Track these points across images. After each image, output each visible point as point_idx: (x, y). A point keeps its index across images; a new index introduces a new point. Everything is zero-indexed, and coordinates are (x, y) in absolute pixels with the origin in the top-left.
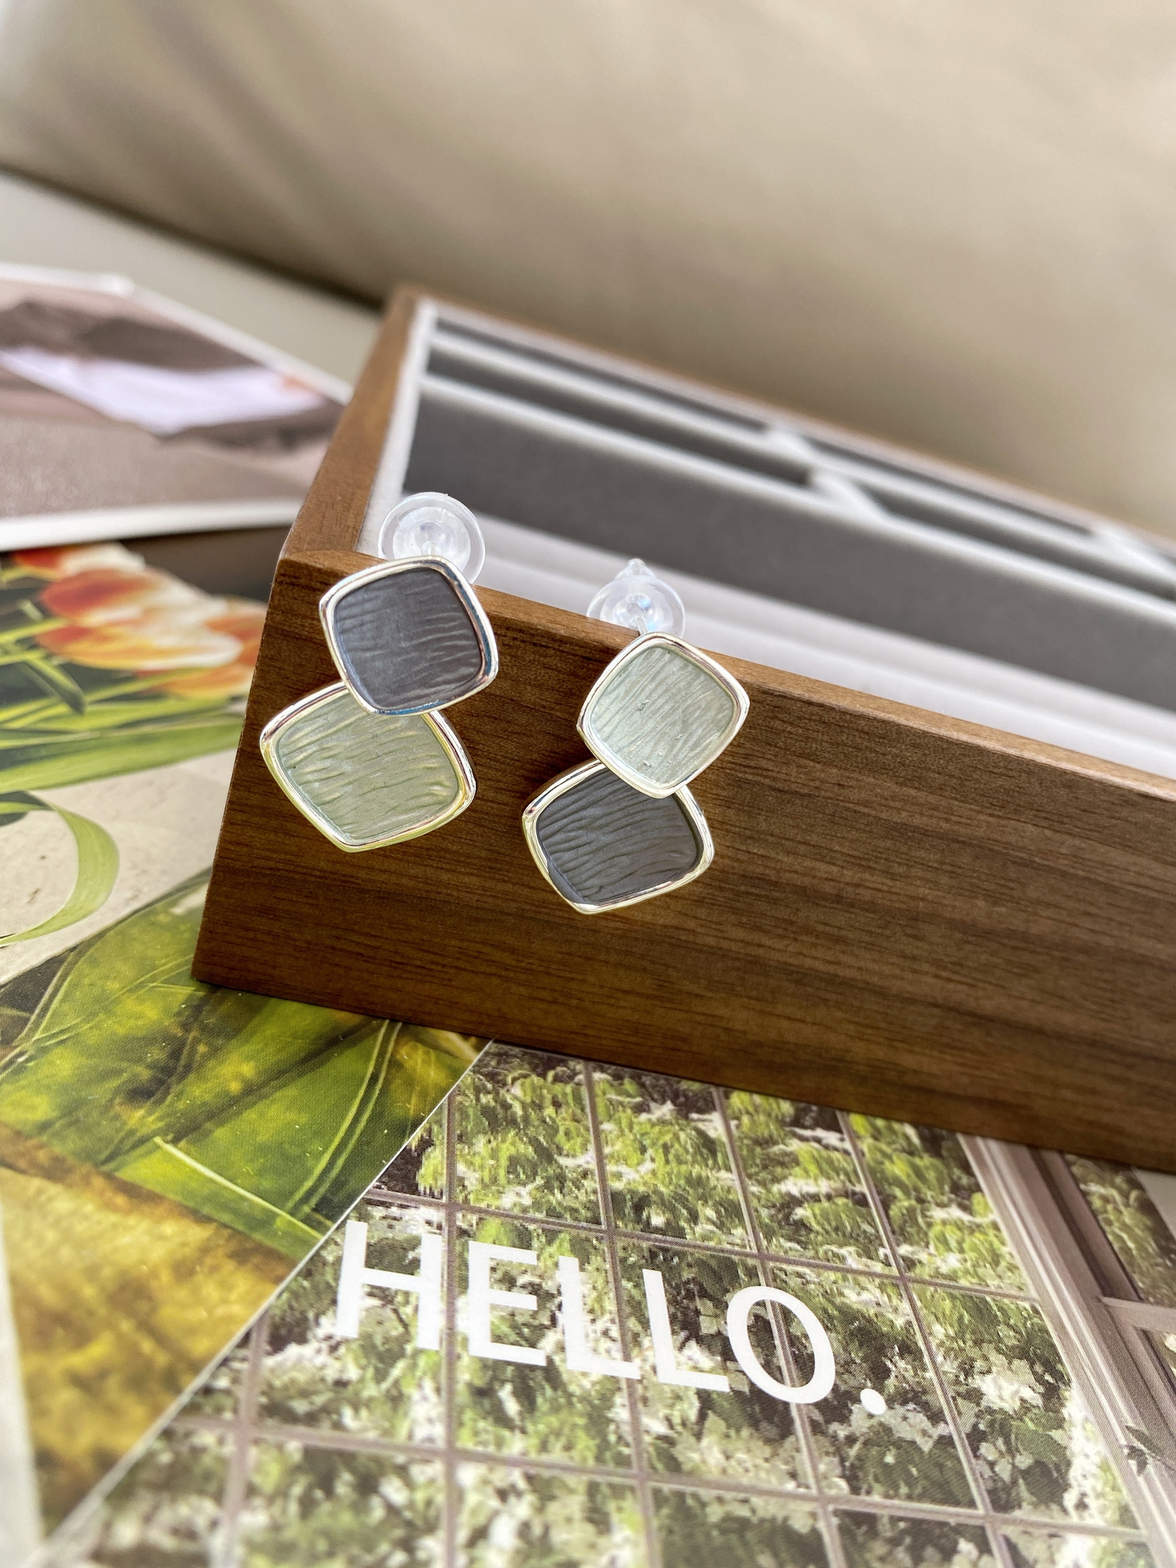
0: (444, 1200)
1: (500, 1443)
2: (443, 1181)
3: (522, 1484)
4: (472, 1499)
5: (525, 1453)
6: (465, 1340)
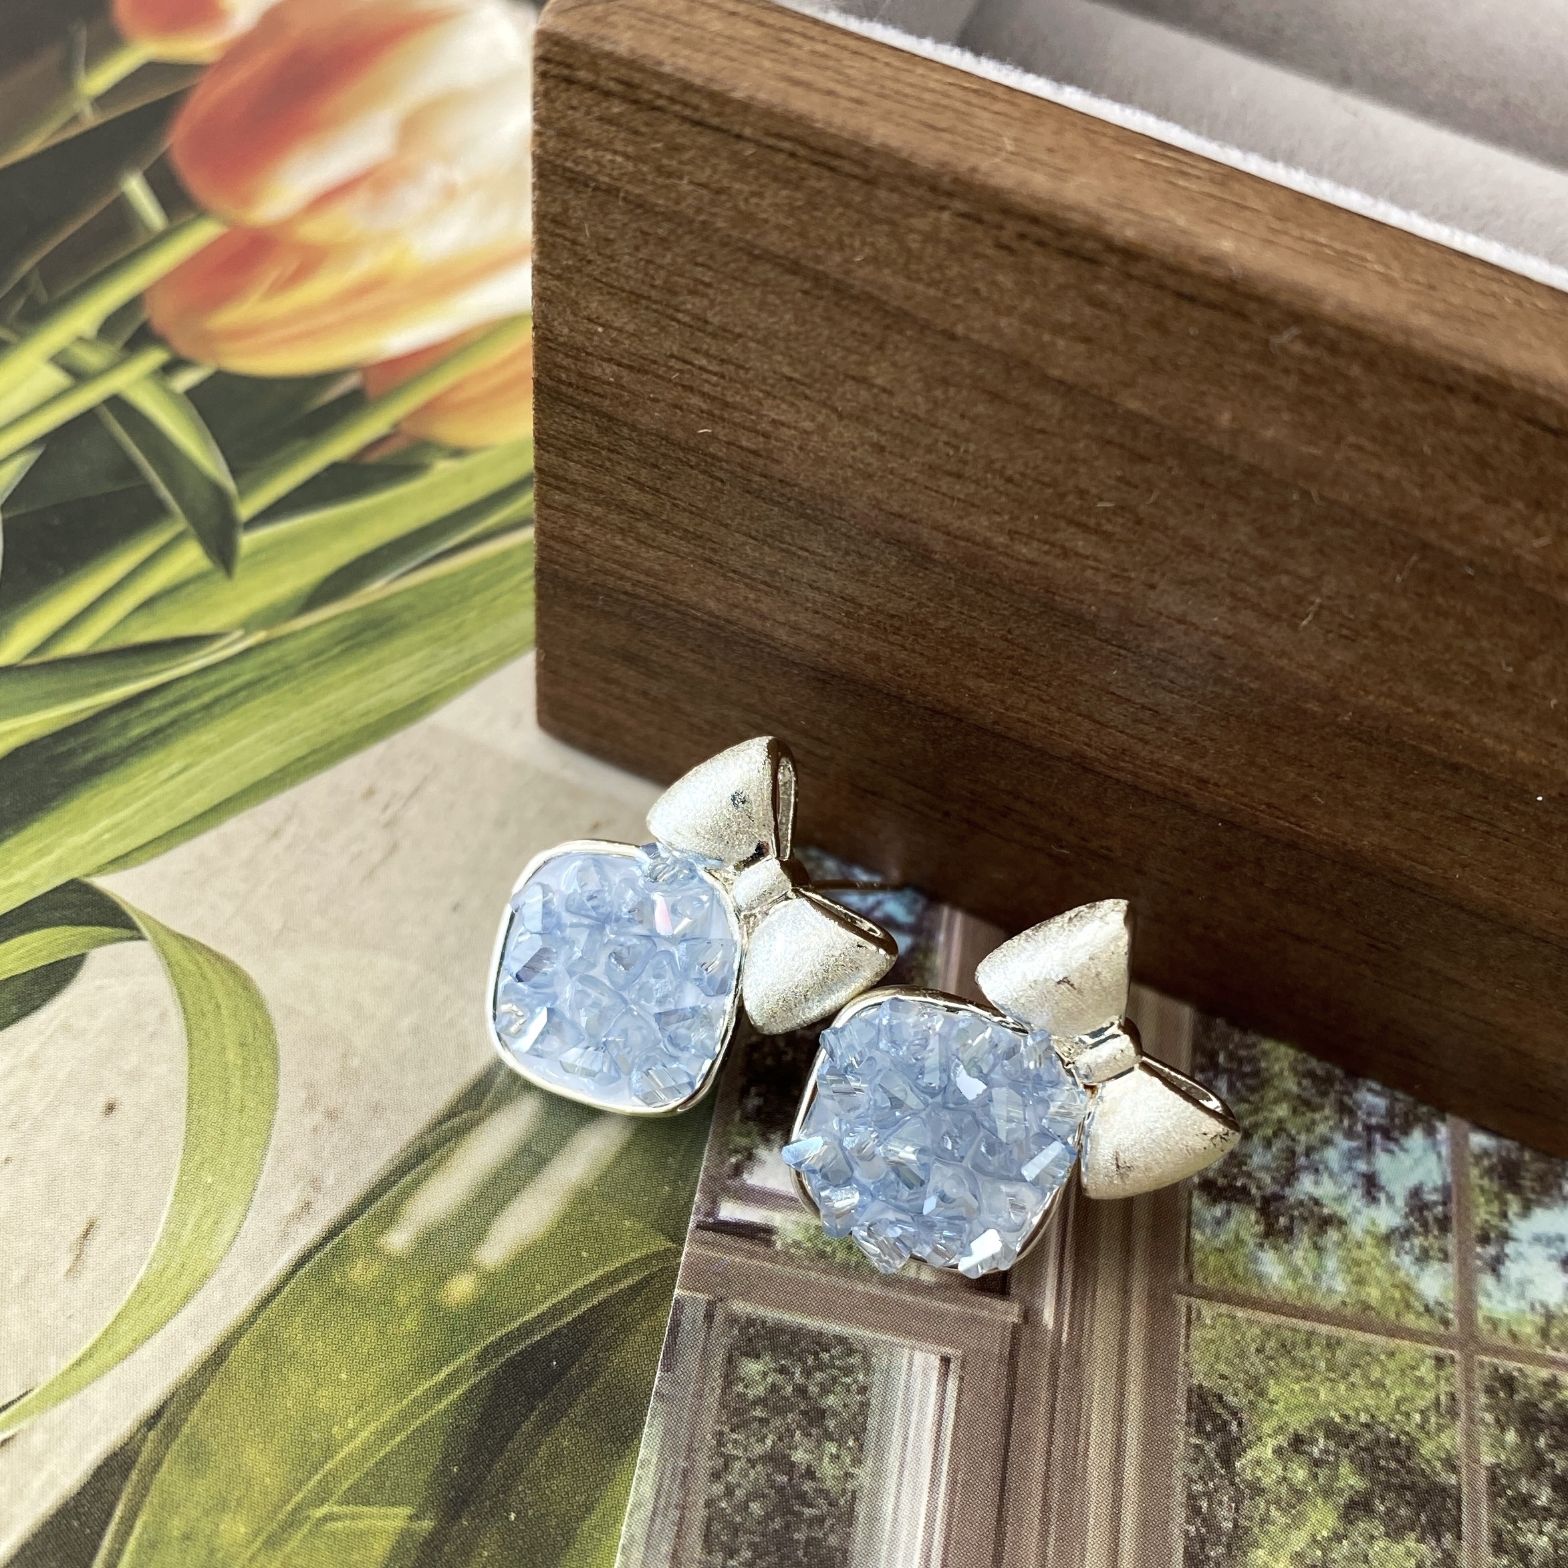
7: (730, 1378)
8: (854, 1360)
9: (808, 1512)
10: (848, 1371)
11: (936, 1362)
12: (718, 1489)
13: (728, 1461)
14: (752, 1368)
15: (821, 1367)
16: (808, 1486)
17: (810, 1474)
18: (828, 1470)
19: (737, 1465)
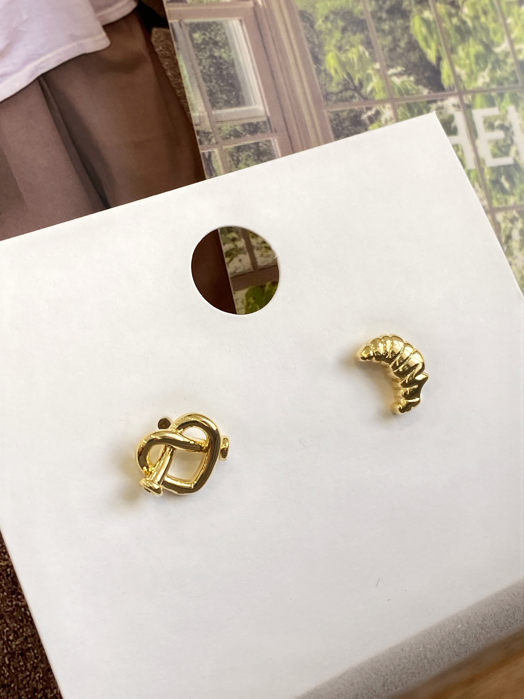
0: (456, 91)
1: (506, 201)
2: (452, 80)
3: (517, 215)
4: (503, 225)
5: (515, 203)
6: (484, 160)
7: (192, 39)
8: (219, 27)
9: (224, 67)
10: (219, 30)
11: (238, 22)
12: (201, 67)
13: (201, 60)
14: (196, 36)
15: (212, 31)
16: (221, 61)
17: (220, 58)
18: (224, 56)
19: (203, 61)
